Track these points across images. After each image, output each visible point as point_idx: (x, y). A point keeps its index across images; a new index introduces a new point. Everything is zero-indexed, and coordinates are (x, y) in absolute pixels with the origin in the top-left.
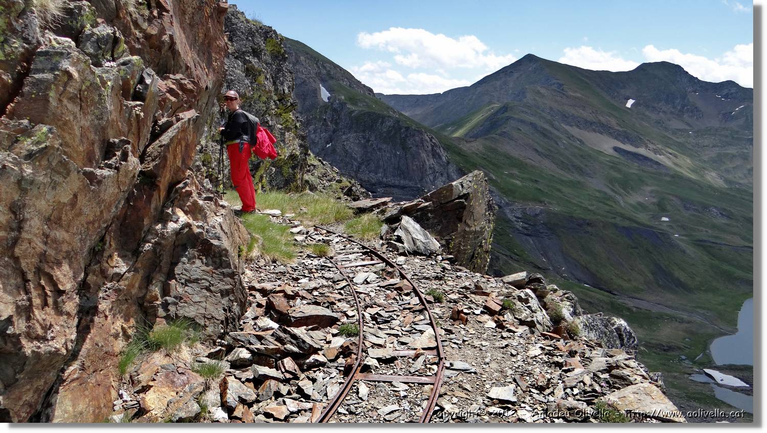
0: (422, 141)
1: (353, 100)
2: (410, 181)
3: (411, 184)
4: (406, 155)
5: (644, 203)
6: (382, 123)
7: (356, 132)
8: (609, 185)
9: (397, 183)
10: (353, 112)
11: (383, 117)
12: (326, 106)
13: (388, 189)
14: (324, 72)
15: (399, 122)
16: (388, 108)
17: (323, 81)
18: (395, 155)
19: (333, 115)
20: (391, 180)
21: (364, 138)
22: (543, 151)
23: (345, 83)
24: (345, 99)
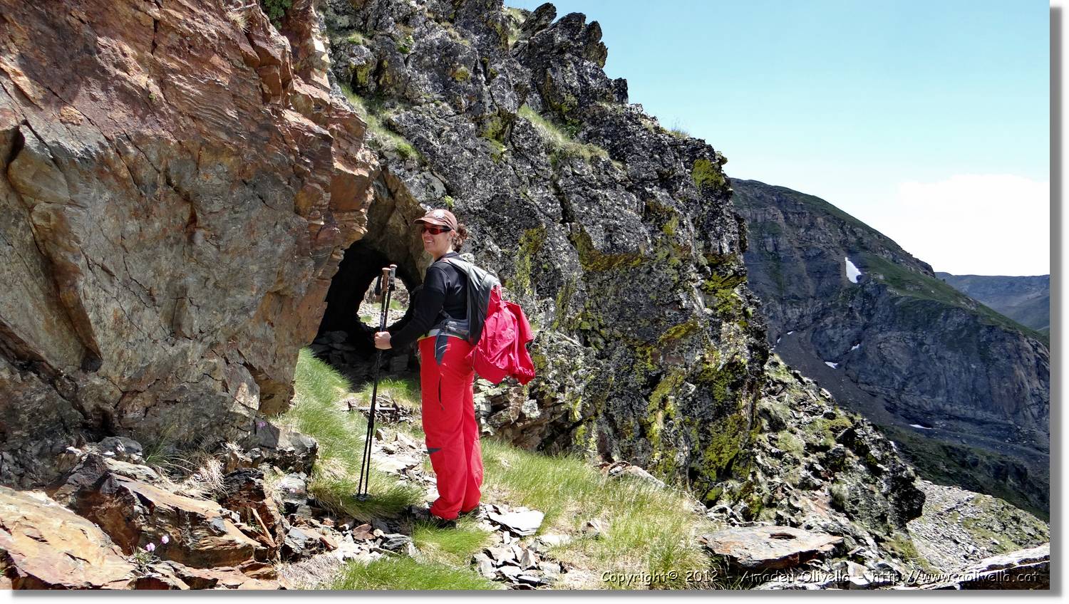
0: (1018, 350)
1: (899, 282)
2: (994, 413)
3: (995, 418)
4: (987, 371)
6: (946, 318)
7: (900, 329)
9: (970, 414)
10: (897, 298)
11: (949, 309)
12: (852, 289)
13: (952, 422)
14: (853, 239)
15: (976, 317)
16: (957, 295)
17: (851, 253)
18: (968, 370)
19: (864, 304)
20: (959, 409)
21: (914, 339)
23: (886, 256)
24: (886, 280)
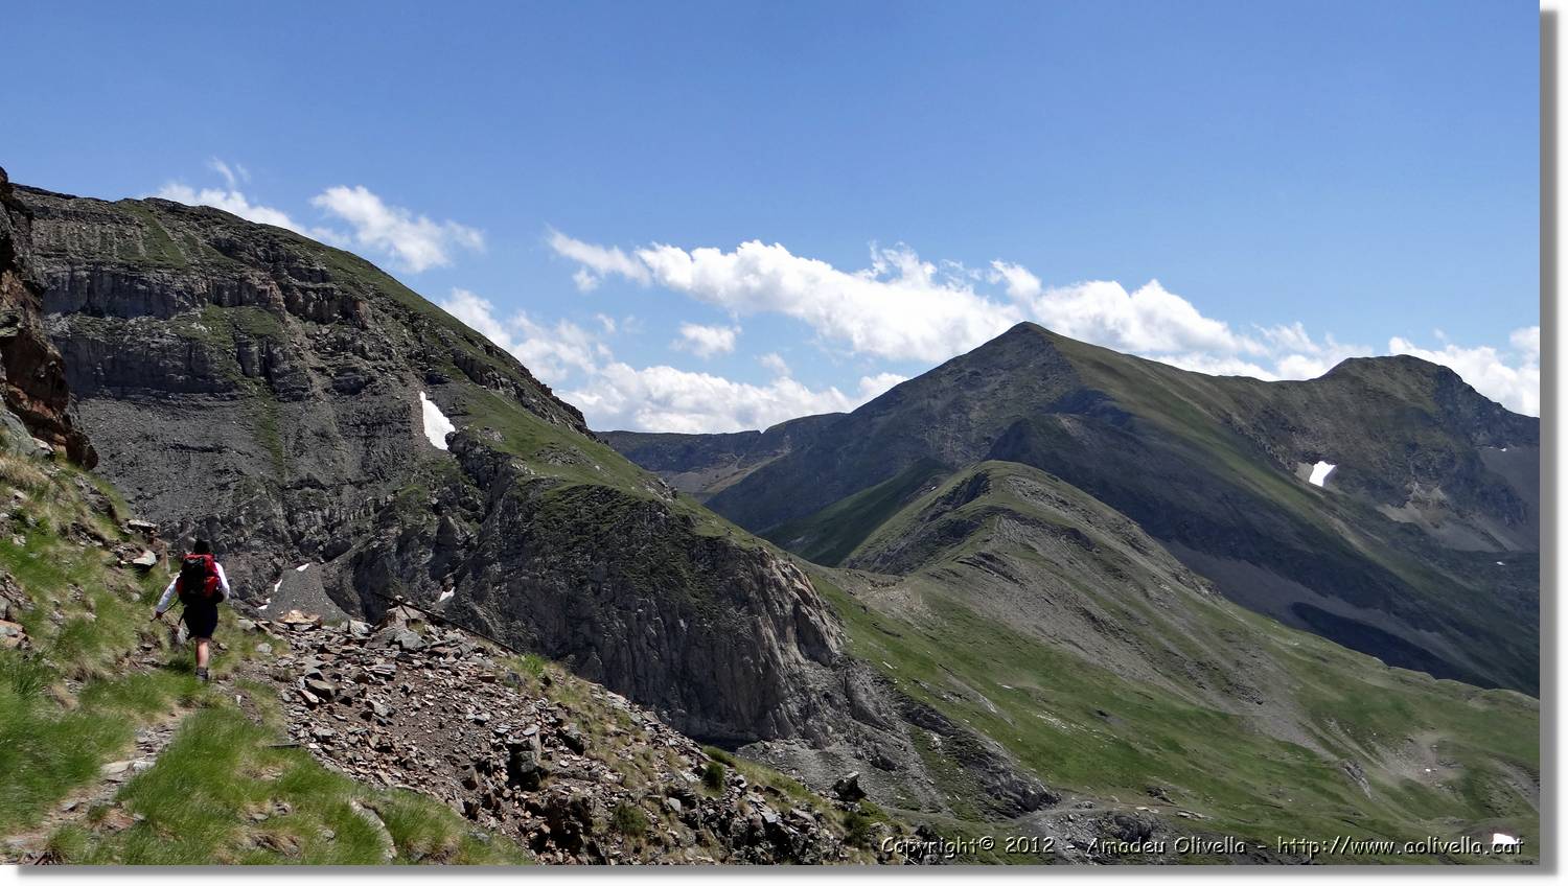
1: (531, 447)
5: (1423, 782)
8: (1311, 725)
10: (532, 484)
12: (440, 463)
16: (640, 473)
17: (432, 381)
22: (1107, 617)
23: (503, 392)
24: (507, 442)
